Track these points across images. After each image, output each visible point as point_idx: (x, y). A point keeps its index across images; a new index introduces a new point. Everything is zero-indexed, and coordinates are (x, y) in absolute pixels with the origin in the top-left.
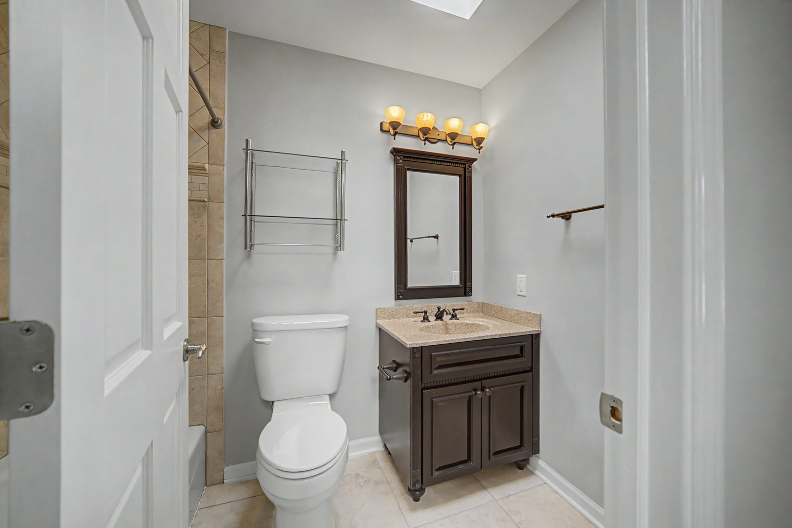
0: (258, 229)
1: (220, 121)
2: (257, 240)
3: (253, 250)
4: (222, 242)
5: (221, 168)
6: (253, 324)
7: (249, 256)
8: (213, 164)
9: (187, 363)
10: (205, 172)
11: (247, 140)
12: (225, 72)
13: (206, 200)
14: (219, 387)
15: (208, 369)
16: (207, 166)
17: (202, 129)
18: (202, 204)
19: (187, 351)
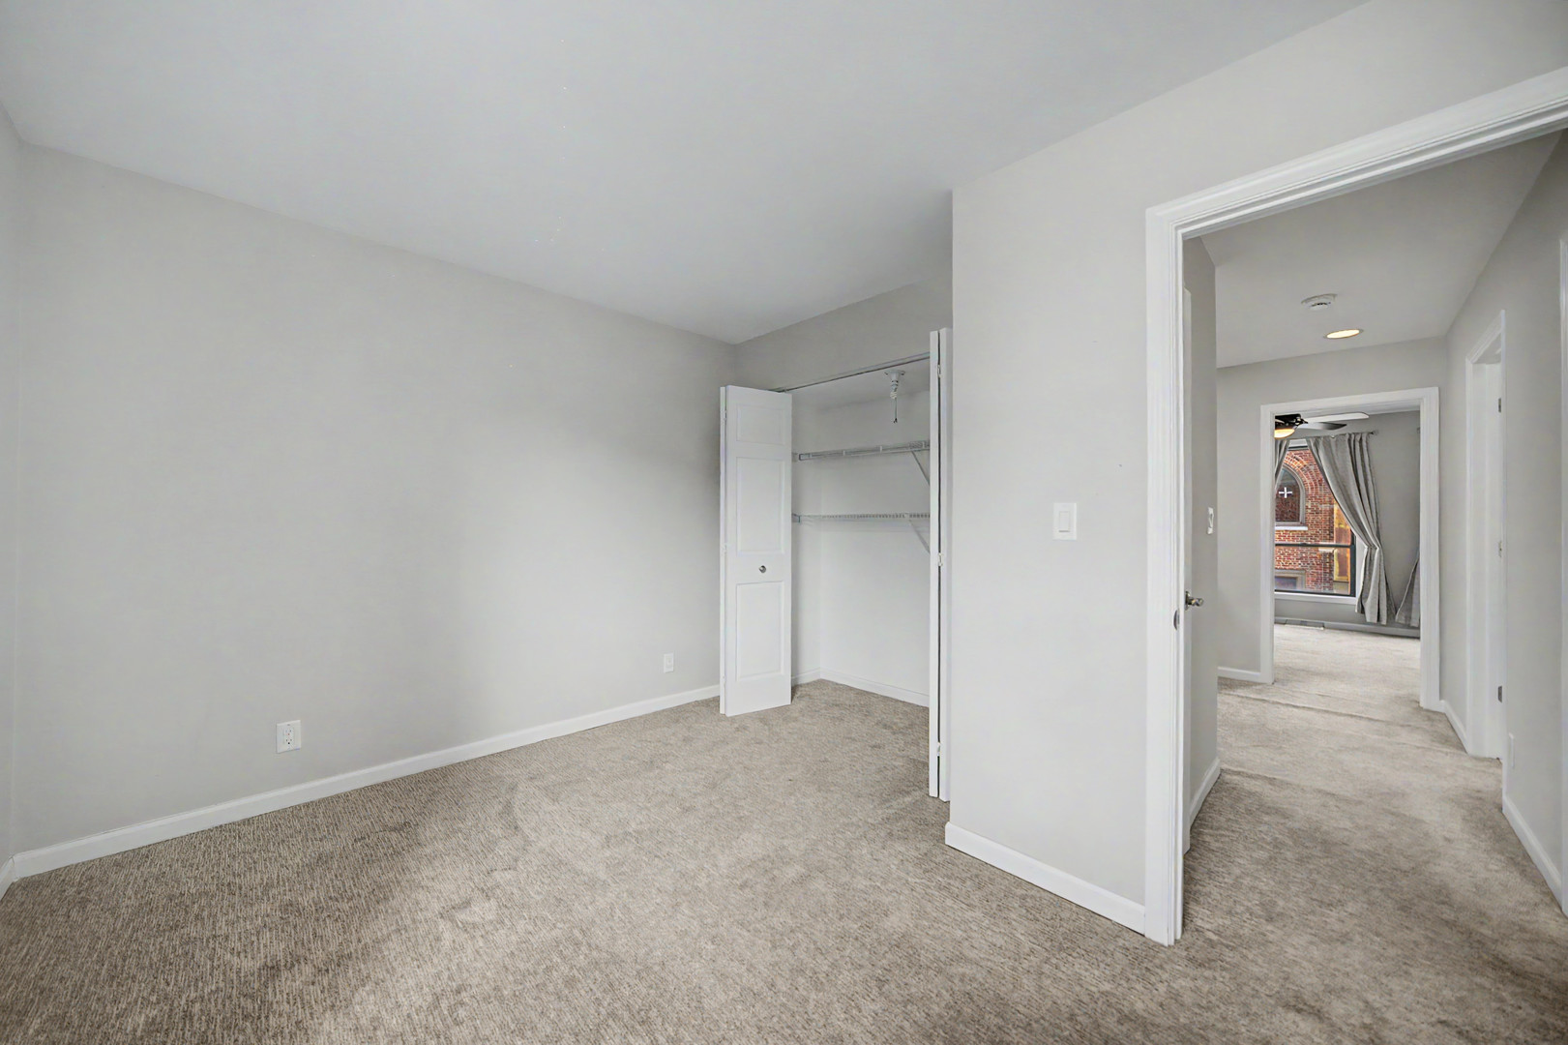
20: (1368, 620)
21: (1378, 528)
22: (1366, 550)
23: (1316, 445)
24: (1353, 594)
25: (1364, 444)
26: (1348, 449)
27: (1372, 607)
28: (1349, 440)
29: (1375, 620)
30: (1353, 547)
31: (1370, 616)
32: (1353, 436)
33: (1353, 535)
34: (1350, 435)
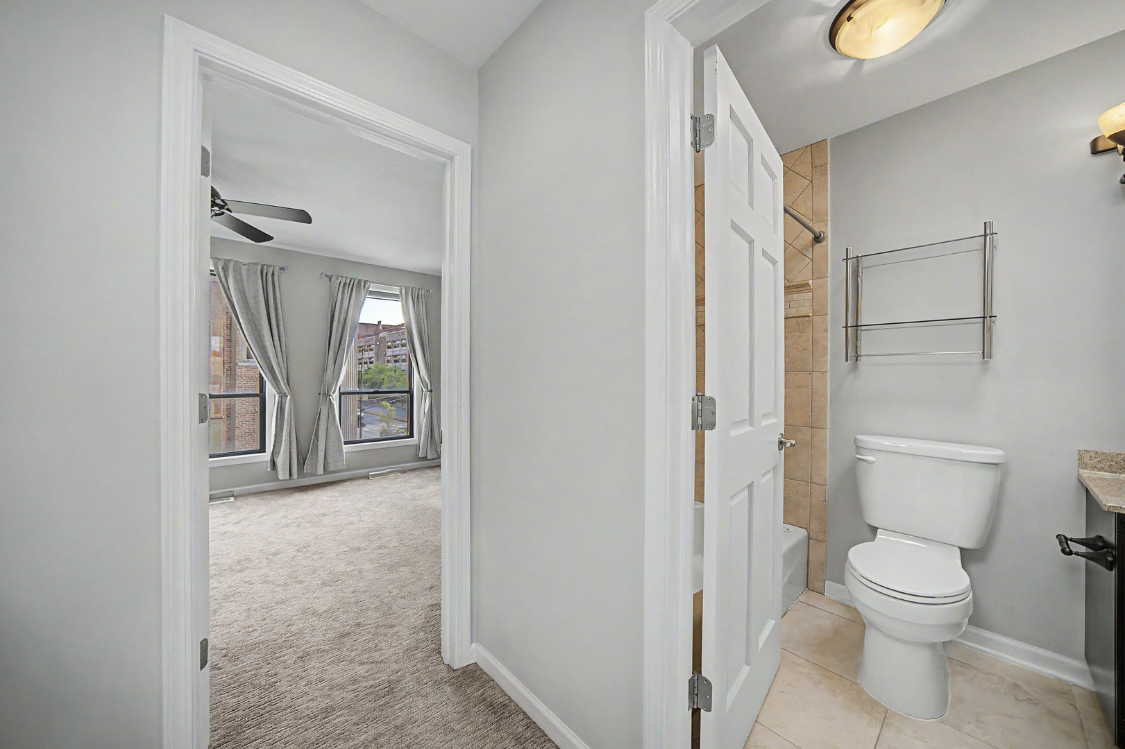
0: (865, 336)
1: (822, 235)
2: (863, 350)
3: (860, 361)
4: (826, 354)
5: (824, 279)
6: (855, 439)
7: (855, 367)
8: (816, 278)
9: (783, 451)
10: (808, 288)
11: (847, 249)
12: (827, 183)
13: (810, 315)
14: (822, 499)
15: (811, 479)
16: (810, 282)
17: (806, 248)
18: (807, 319)
19: (781, 443)
20: (281, 478)
21: (287, 373)
22: (277, 398)
23: (225, 269)
24: (262, 449)
25: (276, 278)
26: (261, 282)
27: (284, 464)
28: (262, 272)
29: (288, 477)
30: (262, 396)
31: (282, 474)
32: (265, 267)
33: (261, 378)
34: (263, 266)
